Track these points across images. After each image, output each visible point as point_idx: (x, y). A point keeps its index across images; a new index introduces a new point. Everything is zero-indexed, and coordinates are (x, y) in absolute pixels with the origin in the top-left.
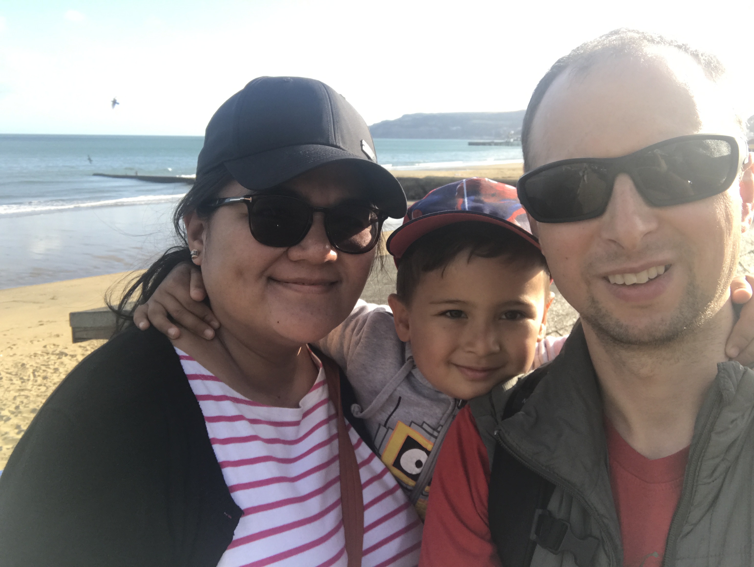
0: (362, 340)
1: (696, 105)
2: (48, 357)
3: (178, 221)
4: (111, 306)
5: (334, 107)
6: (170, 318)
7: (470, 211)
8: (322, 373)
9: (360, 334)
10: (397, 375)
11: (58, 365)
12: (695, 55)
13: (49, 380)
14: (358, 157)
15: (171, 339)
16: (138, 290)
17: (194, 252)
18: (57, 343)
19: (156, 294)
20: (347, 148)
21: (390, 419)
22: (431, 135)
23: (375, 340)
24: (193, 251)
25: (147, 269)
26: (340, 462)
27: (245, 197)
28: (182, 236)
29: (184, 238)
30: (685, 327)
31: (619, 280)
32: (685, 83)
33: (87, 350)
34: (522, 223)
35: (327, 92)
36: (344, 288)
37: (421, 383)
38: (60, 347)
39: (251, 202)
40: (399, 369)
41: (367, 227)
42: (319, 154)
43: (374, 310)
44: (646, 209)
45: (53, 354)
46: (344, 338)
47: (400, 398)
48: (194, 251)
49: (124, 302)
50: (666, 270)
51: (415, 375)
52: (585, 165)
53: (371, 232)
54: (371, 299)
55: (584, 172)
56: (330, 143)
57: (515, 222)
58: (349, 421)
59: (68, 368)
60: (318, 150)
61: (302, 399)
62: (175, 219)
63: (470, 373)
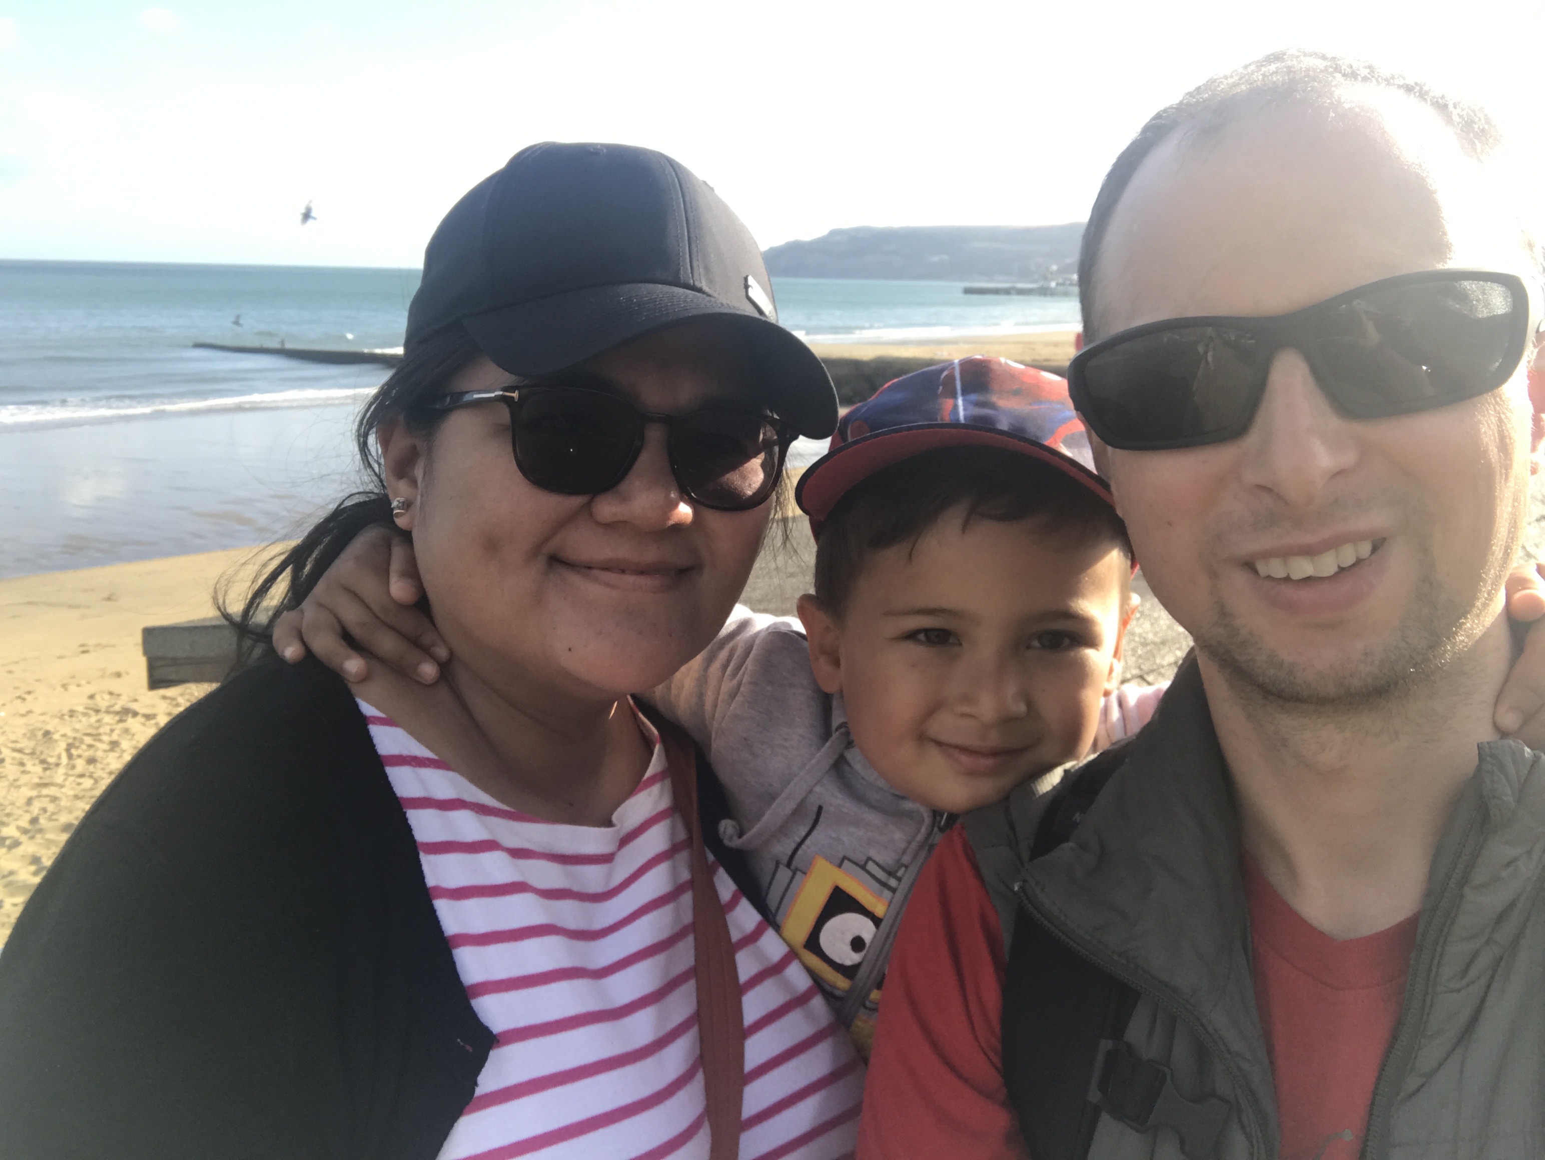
0: (742, 689)
1: (1442, 210)
2: (98, 717)
3: (365, 439)
4: (228, 614)
5: (692, 208)
6: (349, 639)
7: (967, 423)
8: (658, 755)
9: (739, 676)
10: (814, 762)
11: (119, 735)
12: (1441, 106)
13: (99, 765)
14: (738, 310)
15: (349, 681)
16: (283, 580)
17: (398, 503)
18: (116, 690)
19: (320, 588)
20: (717, 292)
21: (800, 852)
22: (887, 272)
23: (769, 688)
24: (396, 500)
25: (300, 537)
26: (696, 939)
27: (505, 389)
28: (373, 470)
29: (378, 473)
30: (1412, 668)
31: (1276, 569)
32: (1420, 163)
33: (177, 705)
34: (1076, 450)
35: (676, 174)
36: (707, 581)
37: (863, 778)
38: (122, 697)
39: (516, 401)
40: (819, 749)
41: (755, 455)
42: (659, 304)
43: (768, 628)
44: (1334, 423)
45: (108, 712)
46: (706, 682)
47: (820, 808)
48: (398, 501)
49: (253, 604)
50: (1375, 549)
51: (852, 762)
52: (1210, 330)
53: (763, 465)
54: (762, 607)
55: (1207, 346)
56: (682, 282)
57: (1061, 447)
58: (714, 856)
59: (138, 742)
60: (656, 294)
61: (619, 809)
62: (361, 434)
63: (964, 758)
